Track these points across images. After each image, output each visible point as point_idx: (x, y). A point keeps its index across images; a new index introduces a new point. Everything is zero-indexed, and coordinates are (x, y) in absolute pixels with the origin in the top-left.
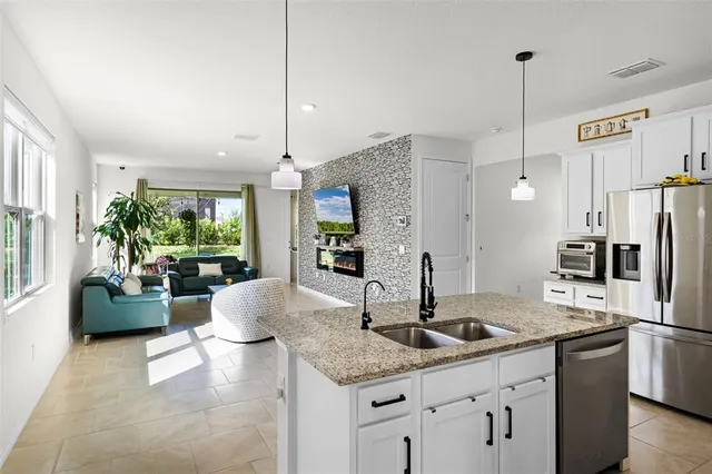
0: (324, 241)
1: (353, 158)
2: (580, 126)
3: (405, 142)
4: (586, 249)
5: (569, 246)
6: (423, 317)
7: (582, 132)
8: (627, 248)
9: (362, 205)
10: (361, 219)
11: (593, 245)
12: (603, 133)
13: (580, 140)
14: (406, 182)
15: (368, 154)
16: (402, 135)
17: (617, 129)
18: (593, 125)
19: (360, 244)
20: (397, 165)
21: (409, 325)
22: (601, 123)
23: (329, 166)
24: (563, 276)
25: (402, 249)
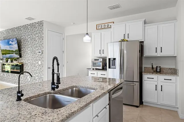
0: (5, 61)
1: (18, 28)
2: (97, 25)
3: (41, 23)
4: (100, 61)
5: (95, 60)
6: (53, 89)
7: (97, 27)
8: (112, 59)
9: (23, 46)
10: (22, 52)
11: (102, 59)
12: (103, 27)
13: (97, 29)
14: (41, 38)
15: (25, 27)
16: (39, 20)
17: (106, 27)
18: (100, 25)
19: (22, 61)
20: (38, 32)
21: (46, 94)
22: (102, 25)
23: (8, 31)
24: (93, 69)
25: (40, 63)
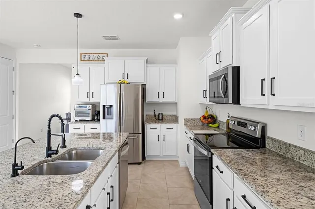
2: (81, 55)
4: (88, 108)
5: (79, 107)
6: (49, 155)
8: (108, 107)
11: (90, 106)
12: (91, 59)
13: (82, 60)
17: (96, 59)
18: (87, 55)
21: (41, 163)
22: (90, 55)
24: (76, 121)
